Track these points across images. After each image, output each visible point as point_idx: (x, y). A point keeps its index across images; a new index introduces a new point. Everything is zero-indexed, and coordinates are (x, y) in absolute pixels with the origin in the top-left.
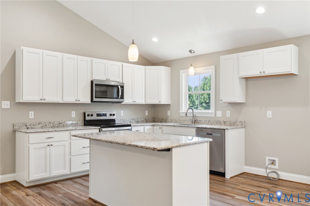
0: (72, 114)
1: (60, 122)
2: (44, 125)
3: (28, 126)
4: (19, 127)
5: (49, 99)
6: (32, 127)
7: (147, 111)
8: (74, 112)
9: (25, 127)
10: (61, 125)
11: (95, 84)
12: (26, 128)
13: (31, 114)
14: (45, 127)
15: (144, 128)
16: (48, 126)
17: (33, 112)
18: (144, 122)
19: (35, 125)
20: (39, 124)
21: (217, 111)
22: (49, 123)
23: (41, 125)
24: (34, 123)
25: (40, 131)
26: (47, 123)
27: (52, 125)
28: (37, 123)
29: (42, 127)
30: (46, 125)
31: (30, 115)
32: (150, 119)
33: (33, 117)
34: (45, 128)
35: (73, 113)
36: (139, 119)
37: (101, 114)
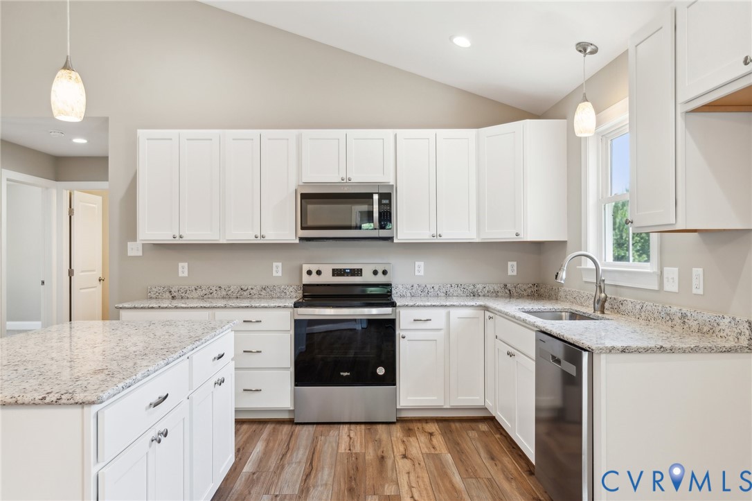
0: (274, 269)
1: (243, 287)
2: (207, 292)
3: (175, 294)
4: (157, 294)
5: (192, 235)
6: (183, 295)
7: (515, 263)
8: (280, 264)
9: (169, 294)
10: (245, 293)
11: (302, 194)
12: (171, 297)
13: (183, 269)
14: (210, 296)
15: (448, 314)
16: (216, 296)
17: (186, 265)
18: (499, 294)
19: (188, 292)
20: (196, 289)
21: (665, 268)
22: (218, 289)
23: (199, 293)
24: (187, 287)
25: (142, 306)
26: (214, 289)
27: (224, 293)
28: (193, 288)
29: (202, 298)
30: (211, 291)
31: (180, 270)
32: (525, 287)
33: (186, 274)
34: (209, 298)
35: (277, 267)
36: (480, 287)
37: (345, 270)
